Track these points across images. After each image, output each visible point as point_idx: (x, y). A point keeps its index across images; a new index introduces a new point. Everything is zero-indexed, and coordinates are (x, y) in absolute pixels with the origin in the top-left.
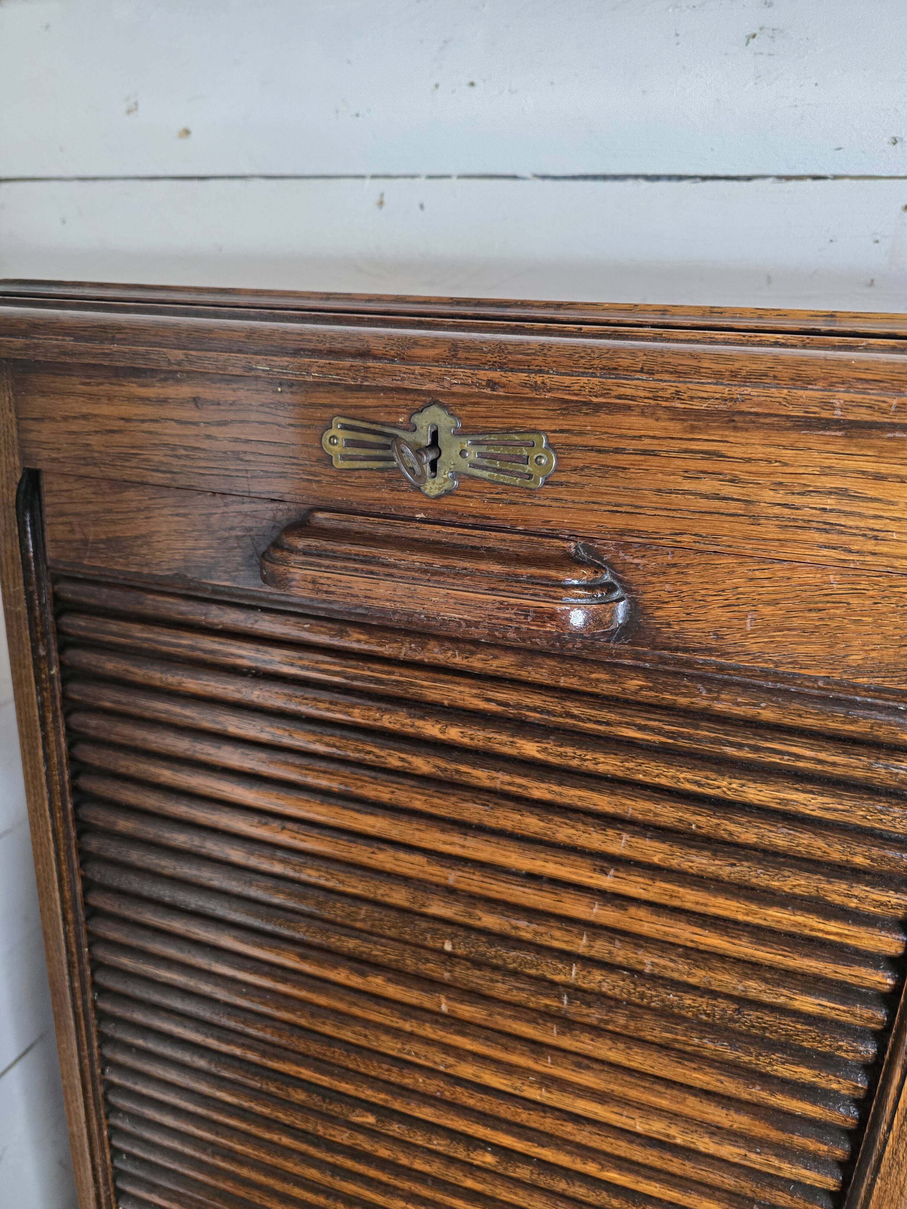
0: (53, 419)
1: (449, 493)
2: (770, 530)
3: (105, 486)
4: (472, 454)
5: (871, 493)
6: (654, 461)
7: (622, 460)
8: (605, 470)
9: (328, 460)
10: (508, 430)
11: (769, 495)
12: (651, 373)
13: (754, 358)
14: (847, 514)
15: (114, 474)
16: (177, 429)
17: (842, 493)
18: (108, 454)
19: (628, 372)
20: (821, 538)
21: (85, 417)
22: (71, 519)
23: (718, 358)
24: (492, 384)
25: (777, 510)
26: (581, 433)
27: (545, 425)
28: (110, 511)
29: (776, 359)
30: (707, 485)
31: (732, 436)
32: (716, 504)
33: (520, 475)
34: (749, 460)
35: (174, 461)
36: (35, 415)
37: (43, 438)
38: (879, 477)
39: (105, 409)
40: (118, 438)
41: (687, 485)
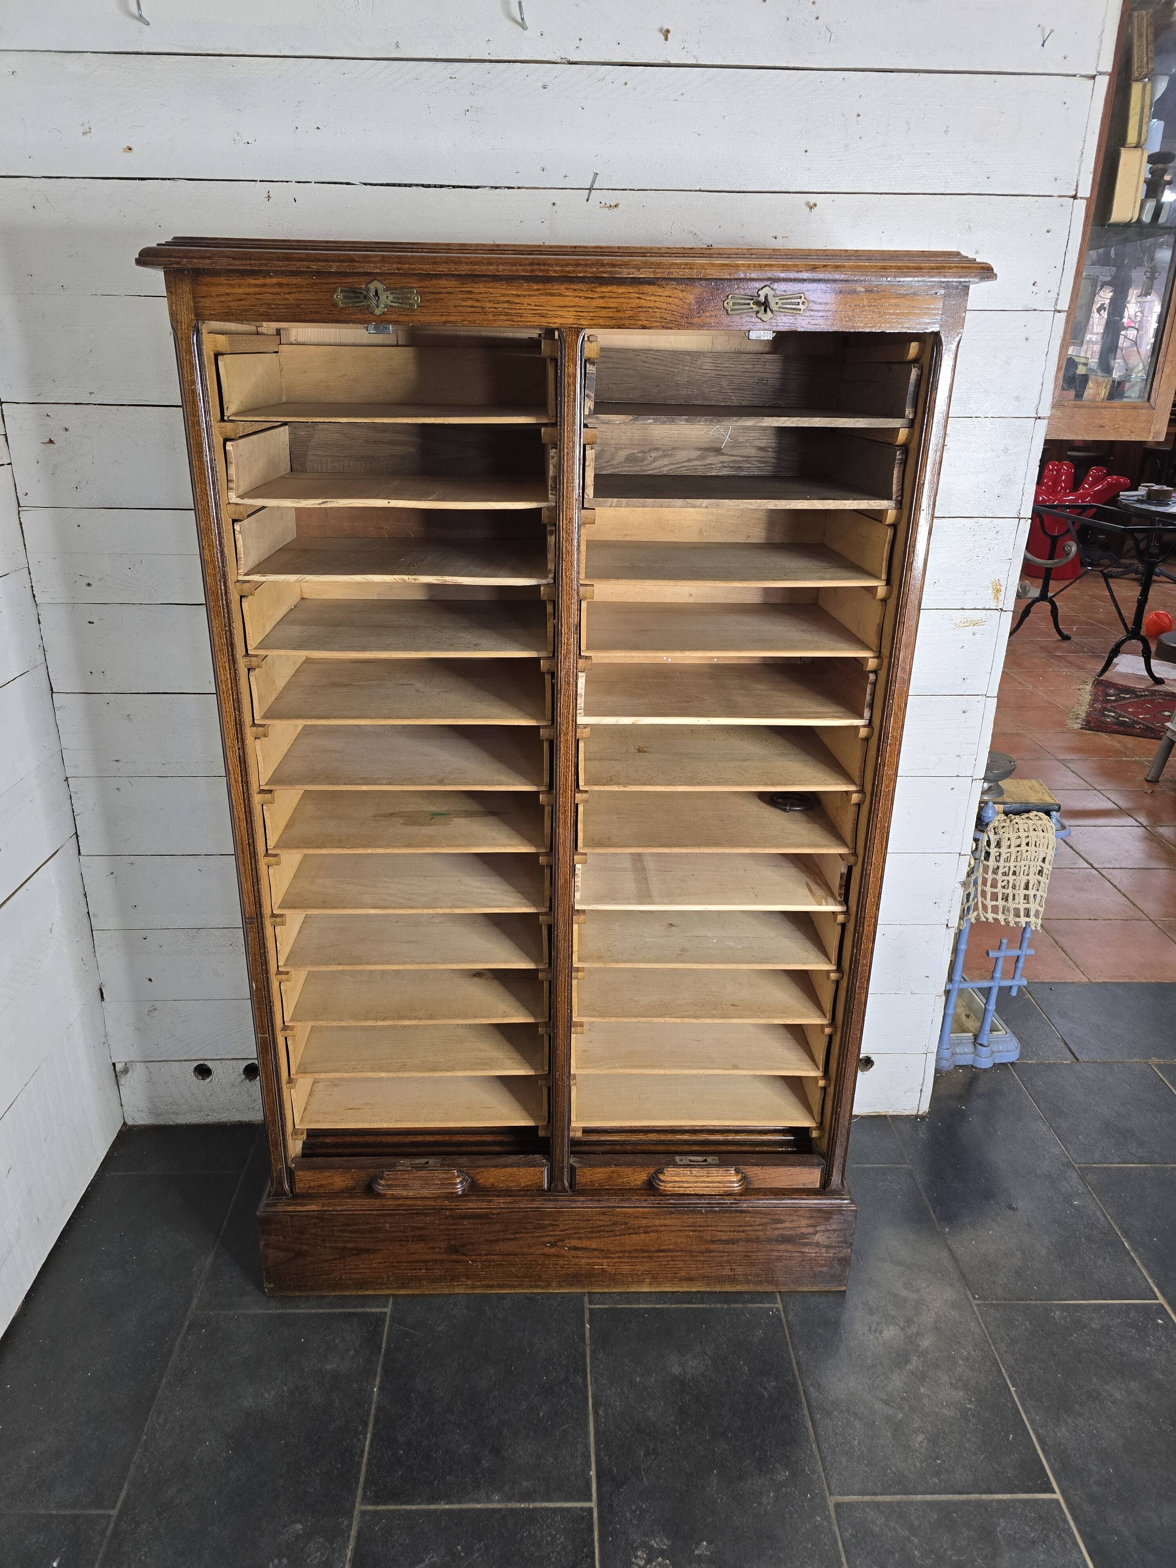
0: (212, 296)
1: (384, 313)
2: (491, 317)
4: (391, 298)
5: (517, 301)
6: (452, 296)
7: (442, 296)
8: (437, 300)
9: (335, 305)
10: (402, 288)
11: (488, 305)
12: (447, 263)
13: (476, 257)
14: (512, 309)
16: (271, 297)
17: (508, 302)
18: (239, 310)
19: (440, 263)
20: (505, 318)
21: (227, 294)
23: (466, 258)
24: (398, 269)
25: (492, 310)
26: (427, 287)
27: (415, 285)
29: (483, 258)
30: (470, 303)
31: (475, 285)
32: (473, 309)
33: (408, 304)
34: (480, 293)
35: (270, 311)
36: (203, 295)
37: (207, 305)
38: (518, 296)
39: (238, 290)
40: (243, 302)
41: (464, 303)
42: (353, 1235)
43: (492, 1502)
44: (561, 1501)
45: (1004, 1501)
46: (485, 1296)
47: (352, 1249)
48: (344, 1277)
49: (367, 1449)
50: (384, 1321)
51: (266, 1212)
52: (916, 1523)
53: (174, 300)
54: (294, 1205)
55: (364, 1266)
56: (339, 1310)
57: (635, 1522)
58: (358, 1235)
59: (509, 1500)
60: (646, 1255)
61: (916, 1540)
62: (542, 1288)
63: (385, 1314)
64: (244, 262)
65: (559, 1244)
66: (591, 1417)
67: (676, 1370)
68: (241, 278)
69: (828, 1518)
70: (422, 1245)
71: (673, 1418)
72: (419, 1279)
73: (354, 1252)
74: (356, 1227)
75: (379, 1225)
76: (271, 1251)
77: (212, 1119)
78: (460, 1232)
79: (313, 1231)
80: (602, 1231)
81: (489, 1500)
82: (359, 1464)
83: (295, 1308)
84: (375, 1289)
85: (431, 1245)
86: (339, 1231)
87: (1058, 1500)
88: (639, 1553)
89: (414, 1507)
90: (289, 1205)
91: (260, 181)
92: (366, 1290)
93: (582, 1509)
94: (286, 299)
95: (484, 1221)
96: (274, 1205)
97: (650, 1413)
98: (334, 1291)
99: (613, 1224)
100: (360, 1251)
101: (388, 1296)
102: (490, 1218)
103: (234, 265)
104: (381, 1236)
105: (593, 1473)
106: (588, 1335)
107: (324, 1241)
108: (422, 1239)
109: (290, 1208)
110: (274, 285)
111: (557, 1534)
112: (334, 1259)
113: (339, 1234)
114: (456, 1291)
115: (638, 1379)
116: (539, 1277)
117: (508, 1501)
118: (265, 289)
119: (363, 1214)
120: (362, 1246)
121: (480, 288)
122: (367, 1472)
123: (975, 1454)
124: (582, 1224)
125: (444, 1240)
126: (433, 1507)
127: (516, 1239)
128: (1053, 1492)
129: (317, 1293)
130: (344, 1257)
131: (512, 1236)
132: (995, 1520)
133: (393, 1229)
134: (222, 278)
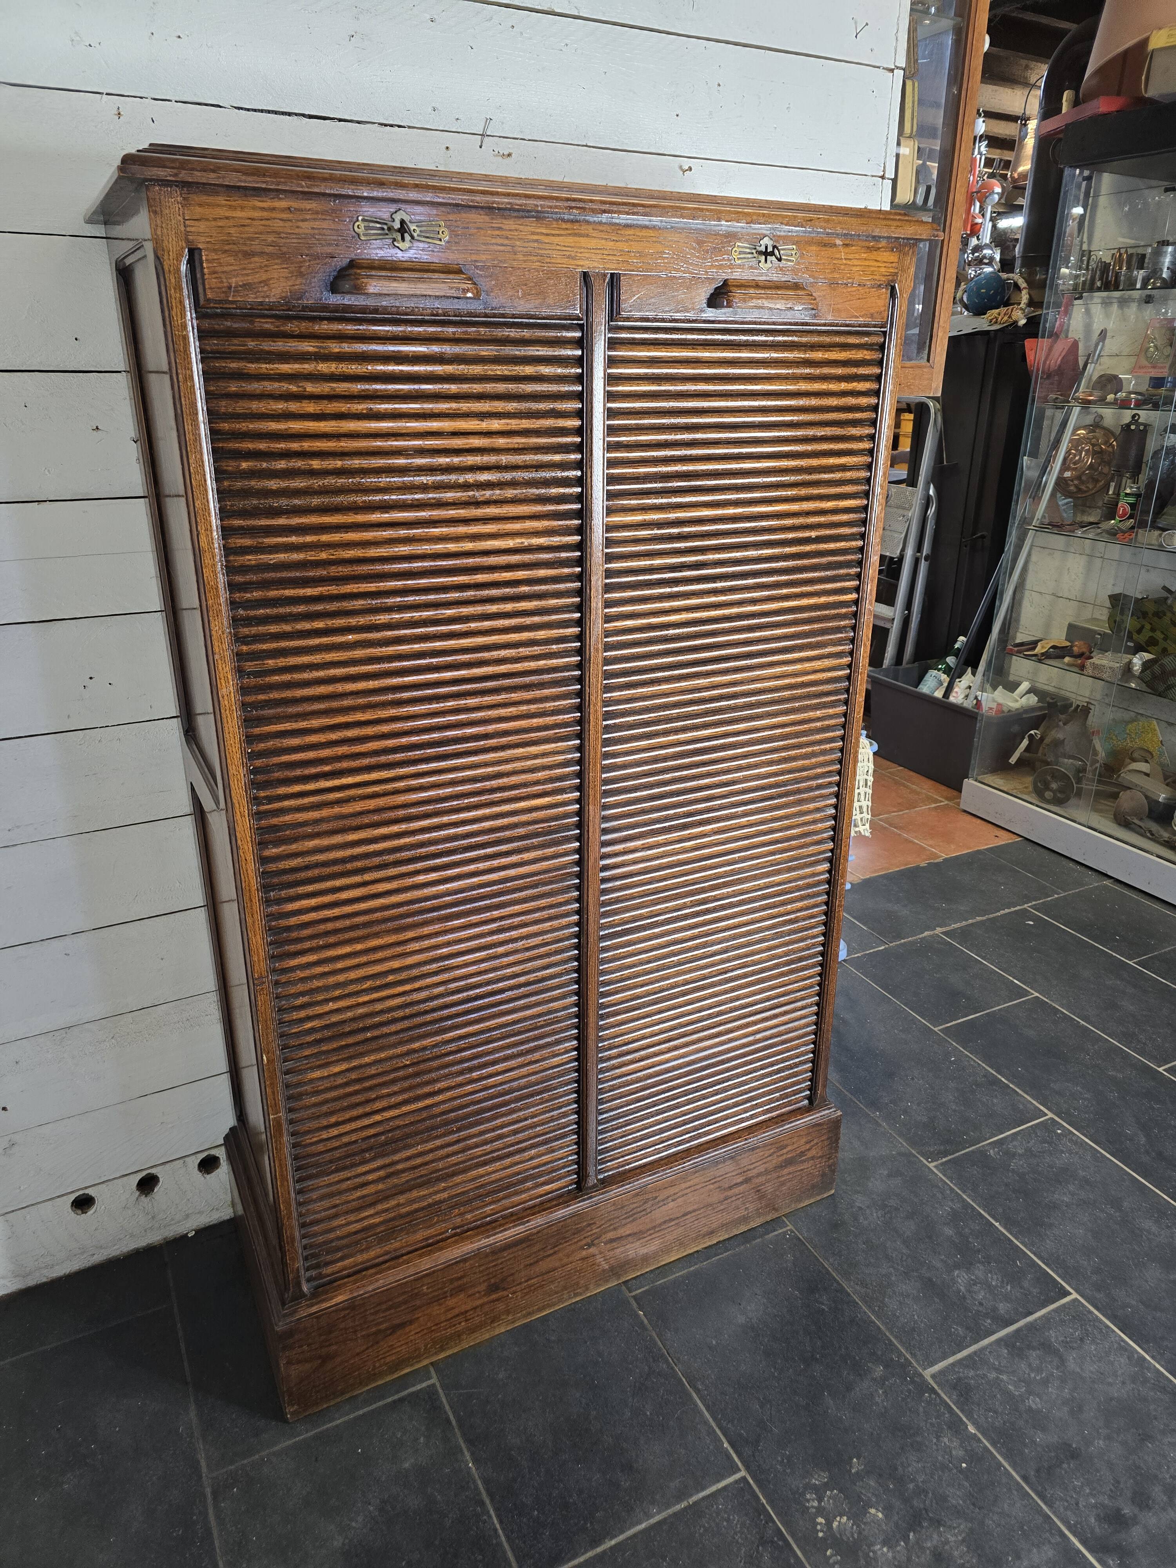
0: (207, 220)
2: (521, 257)
3: (240, 255)
6: (481, 232)
7: (471, 231)
8: (466, 236)
9: (356, 237)
11: (519, 243)
12: (484, 194)
14: (541, 249)
15: (245, 248)
16: (281, 224)
18: (241, 238)
19: (477, 193)
21: (227, 218)
22: (220, 275)
25: (522, 249)
28: (245, 269)
30: (500, 241)
31: (505, 220)
34: (511, 230)
36: (195, 217)
37: (200, 230)
39: (239, 214)
40: (246, 229)
42: (388, 1313)
43: (652, 1516)
44: (714, 1484)
45: (1043, 1316)
46: (525, 1326)
47: (386, 1329)
48: (377, 1365)
49: (498, 1526)
50: (437, 1391)
51: (287, 1324)
52: (997, 1363)
53: (159, 222)
54: (317, 1304)
55: (399, 1344)
56: (381, 1403)
57: (788, 1471)
58: (393, 1311)
59: (668, 1506)
60: (673, 1223)
61: (1004, 1377)
62: (581, 1294)
63: (434, 1385)
64: (259, 179)
65: (596, 1242)
66: (694, 1395)
67: (741, 1319)
68: (244, 198)
69: (933, 1390)
70: (462, 1296)
71: (764, 1363)
72: (458, 1335)
73: (389, 1332)
74: (390, 1303)
75: (416, 1291)
76: (293, 1367)
77: (99, 1257)
78: (501, 1266)
79: (342, 1326)
80: (634, 1214)
81: (649, 1516)
82: (500, 1544)
83: (330, 1422)
84: (412, 1365)
85: (470, 1292)
86: (372, 1314)
87: (1076, 1299)
88: (808, 1496)
89: (581, 1559)
90: (312, 1305)
91: (107, 94)
92: (403, 1369)
93: (736, 1482)
94: (298, 227)
95: (524, 1245)
96: (295, 1311)
97: (743, 1368)
98: (367, 1385)
99: (645, 1203)
100: (395, 1329)
101: (426, 1366)
102: (530, 1240)
103: (245, 182)
104: (418, 1303)
105: (726, 1445)
106: (646, 1321)
107: (355, 1332)
108: (461, 1289)
109: (314, 1309)
110: (283, 210)
111: (729, 1516)
112: (367, 1349)
113: (371, 1318)
114: (497, 1332)
115: (714, 1342)
116: (577, 1284)
117: (667, 1509)
118: (273, 215)
119: (398, 1285)
120: (397, 1321)
121: (510, 224)
122: (513, 1550)
123: (1002, 1287)
124: (617, 1214)
125: (484, 1281)
126: (599, 1550)
127: (555, 1253)
128: (1070, 1294)
129: (347, 1396)
130: (377, 1343)
131: (551, 1251)
132: (1047, 1334)
133: (430, 1290)
134: (220, 198)
